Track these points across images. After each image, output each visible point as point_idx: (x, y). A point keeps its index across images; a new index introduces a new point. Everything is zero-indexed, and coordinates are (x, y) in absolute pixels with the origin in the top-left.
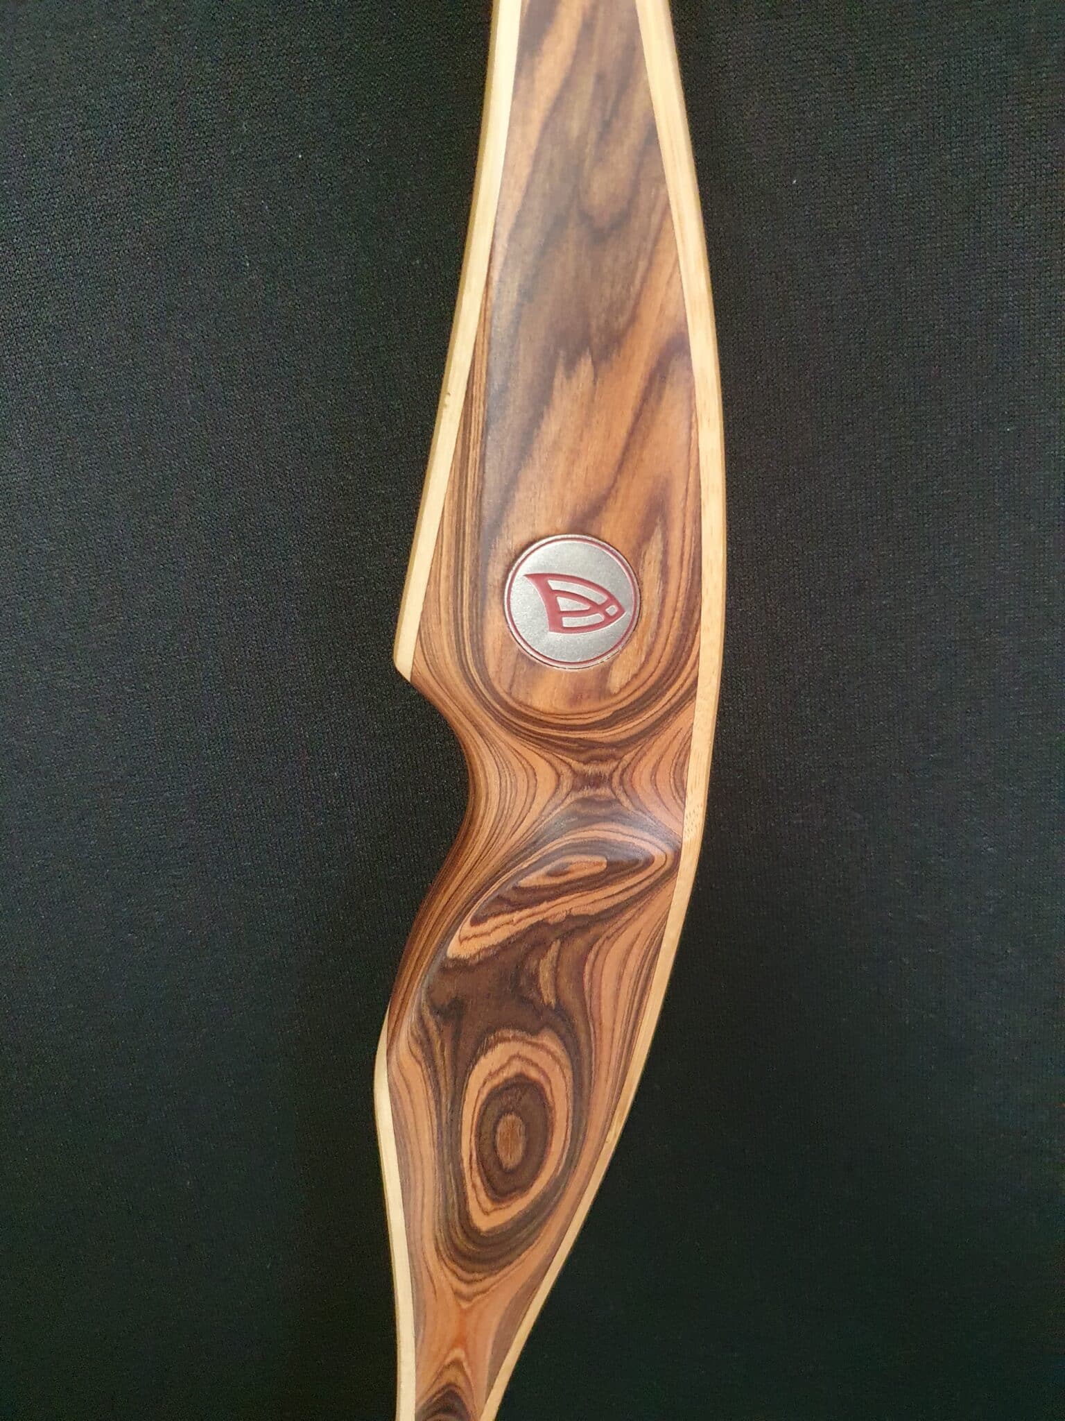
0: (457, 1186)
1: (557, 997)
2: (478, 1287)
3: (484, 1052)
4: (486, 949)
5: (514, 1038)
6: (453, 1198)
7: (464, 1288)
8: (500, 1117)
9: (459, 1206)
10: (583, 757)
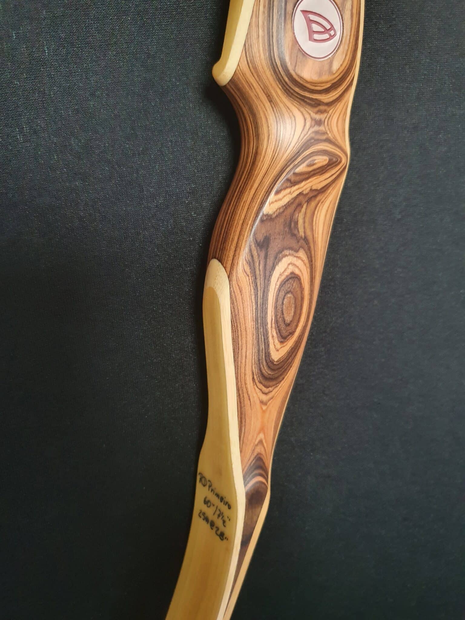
0: (264, 340)
1: (305, 233)
2: (270, 395)
3: (277, 263)
4: (280, 208)
5: (290, 254)
6: (262, 346)
7: (264, 398)
8: (285, 296)
9: (265, 350)
10: (316, 109)
